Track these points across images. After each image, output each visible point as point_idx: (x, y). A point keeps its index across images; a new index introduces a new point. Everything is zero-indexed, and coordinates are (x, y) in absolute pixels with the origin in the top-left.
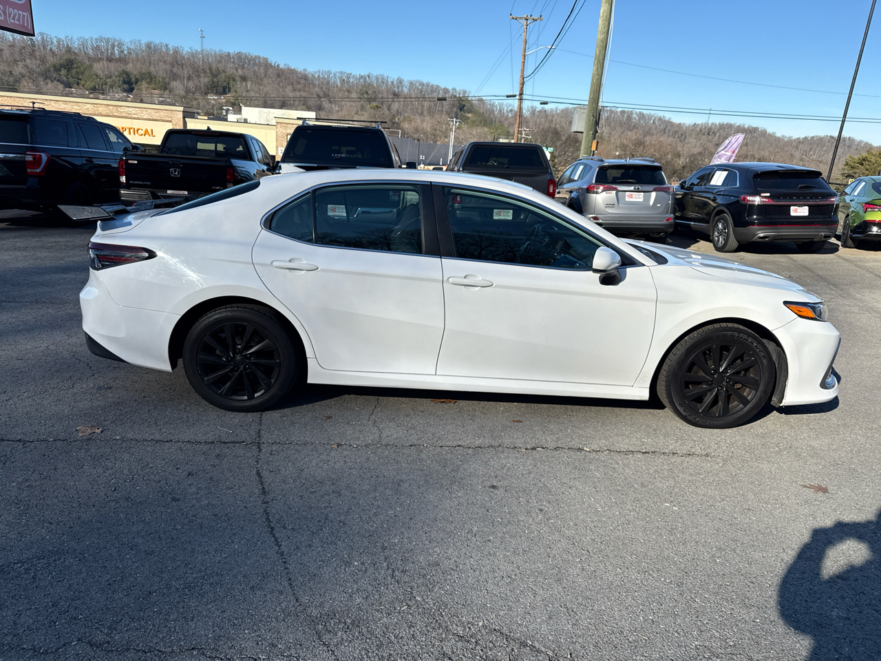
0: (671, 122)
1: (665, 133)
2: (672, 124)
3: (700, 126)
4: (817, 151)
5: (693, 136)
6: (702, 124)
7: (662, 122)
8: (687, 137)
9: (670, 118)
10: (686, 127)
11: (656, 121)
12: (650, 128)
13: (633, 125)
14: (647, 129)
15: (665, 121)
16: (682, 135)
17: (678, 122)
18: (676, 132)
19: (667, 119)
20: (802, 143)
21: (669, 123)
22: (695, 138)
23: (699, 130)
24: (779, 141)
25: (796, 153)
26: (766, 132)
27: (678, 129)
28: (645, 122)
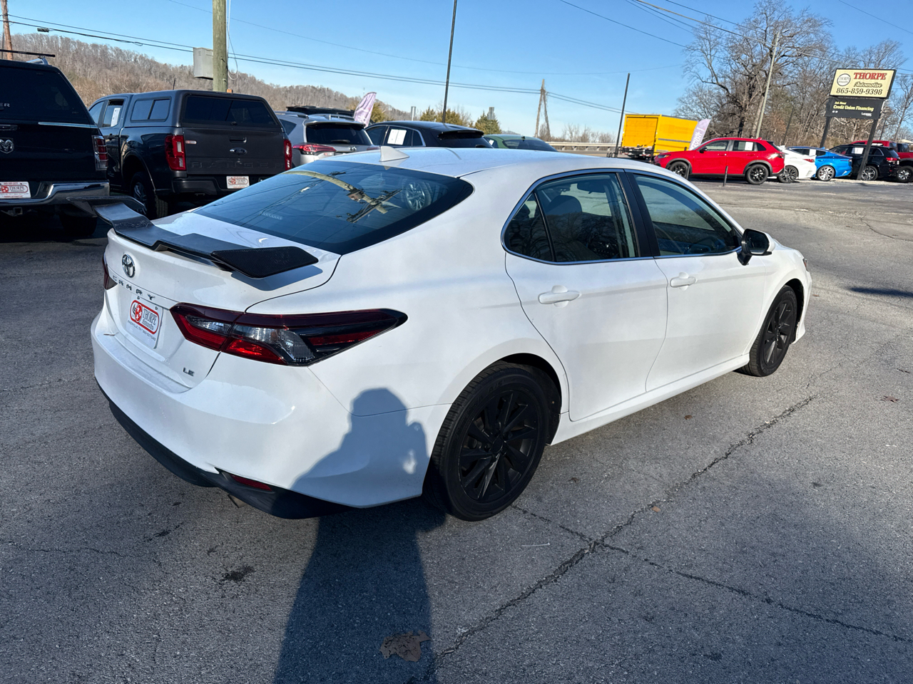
0: (155, 62)
1: (151, 74)
2: (157, 65)
3: (188, 69)
4: (303, 100)
5: (183, 79)
6: (189, 67)
7: (145, 61)
8: (177, 80)
9: (153, 57)
10: (173, 68)
11: (138, 60)
12: (133, 67)
13: (111, 62)
14: (129, 68)
15: (148, 60)
16: (170, 77)
17: (164, 63)
18: (164, 74)
19: (150, 58)
20: (290, 91)
21: (153, 63)
22: (185, 81)
23: (188, 73)
24: (269, 89)
25: (286, 101)
26: (255, 79)
27: (164, 70)
28: (124, 60)
